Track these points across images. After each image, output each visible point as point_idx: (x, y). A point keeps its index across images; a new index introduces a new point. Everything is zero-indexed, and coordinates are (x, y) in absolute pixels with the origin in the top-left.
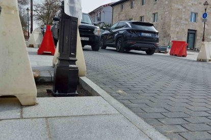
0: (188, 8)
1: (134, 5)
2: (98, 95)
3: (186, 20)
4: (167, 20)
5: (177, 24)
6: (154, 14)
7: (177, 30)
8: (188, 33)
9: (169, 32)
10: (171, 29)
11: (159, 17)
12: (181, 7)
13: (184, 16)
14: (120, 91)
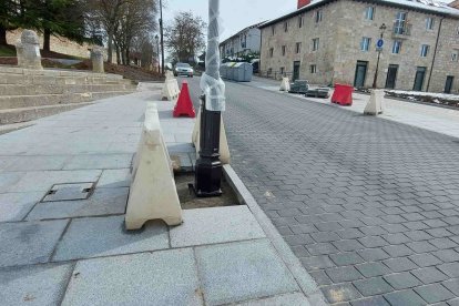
0: (359, 31)
1: (289, 28)
2: (244, 203)
3: (355, 48)
4: (331, 49)
5: (344, 53)
6: (314, 40)
7: (343, 61)
8: (357, 66)
9: (332, 64)
10: (336, 60)
11: (321, 44)
12: (349, 31)
13: (352, 42)
14: (268, 194)
